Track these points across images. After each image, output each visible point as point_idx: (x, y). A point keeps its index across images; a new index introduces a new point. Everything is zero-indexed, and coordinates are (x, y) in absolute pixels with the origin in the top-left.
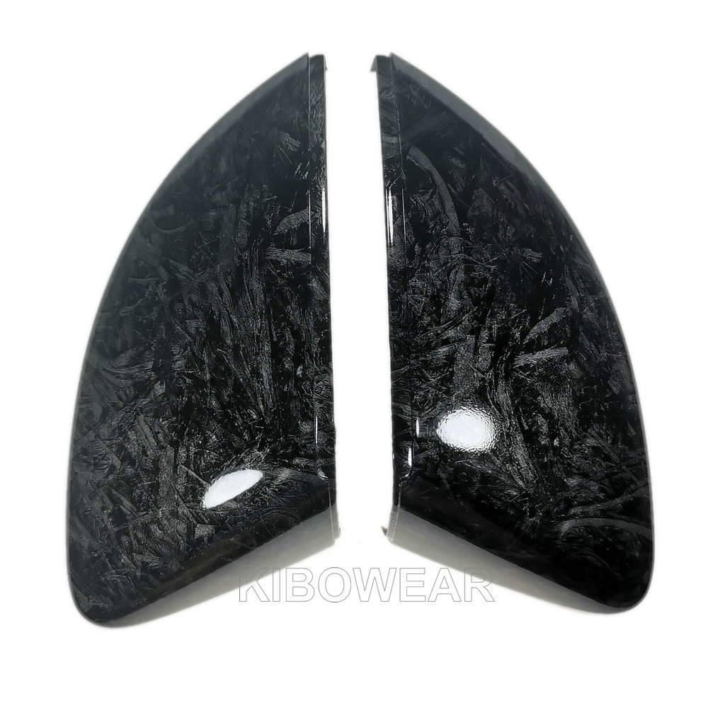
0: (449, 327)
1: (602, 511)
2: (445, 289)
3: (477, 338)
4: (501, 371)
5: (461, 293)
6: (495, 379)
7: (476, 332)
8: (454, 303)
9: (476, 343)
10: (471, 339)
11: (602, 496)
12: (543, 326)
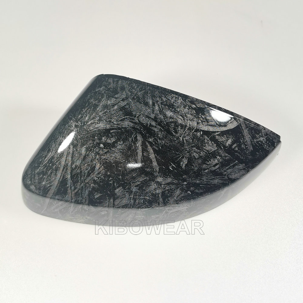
0: (159, 108)
1: (67, 165)
2: (175, 112)
3: (153, 119)
4: (137, 126)
5: (173, 118)
6: (135, 122)
7: (155, 119)
8: (169, 114)
9: (151, 118)
10: (153, 116)
11: (74, 166)
12: (152, 156)
